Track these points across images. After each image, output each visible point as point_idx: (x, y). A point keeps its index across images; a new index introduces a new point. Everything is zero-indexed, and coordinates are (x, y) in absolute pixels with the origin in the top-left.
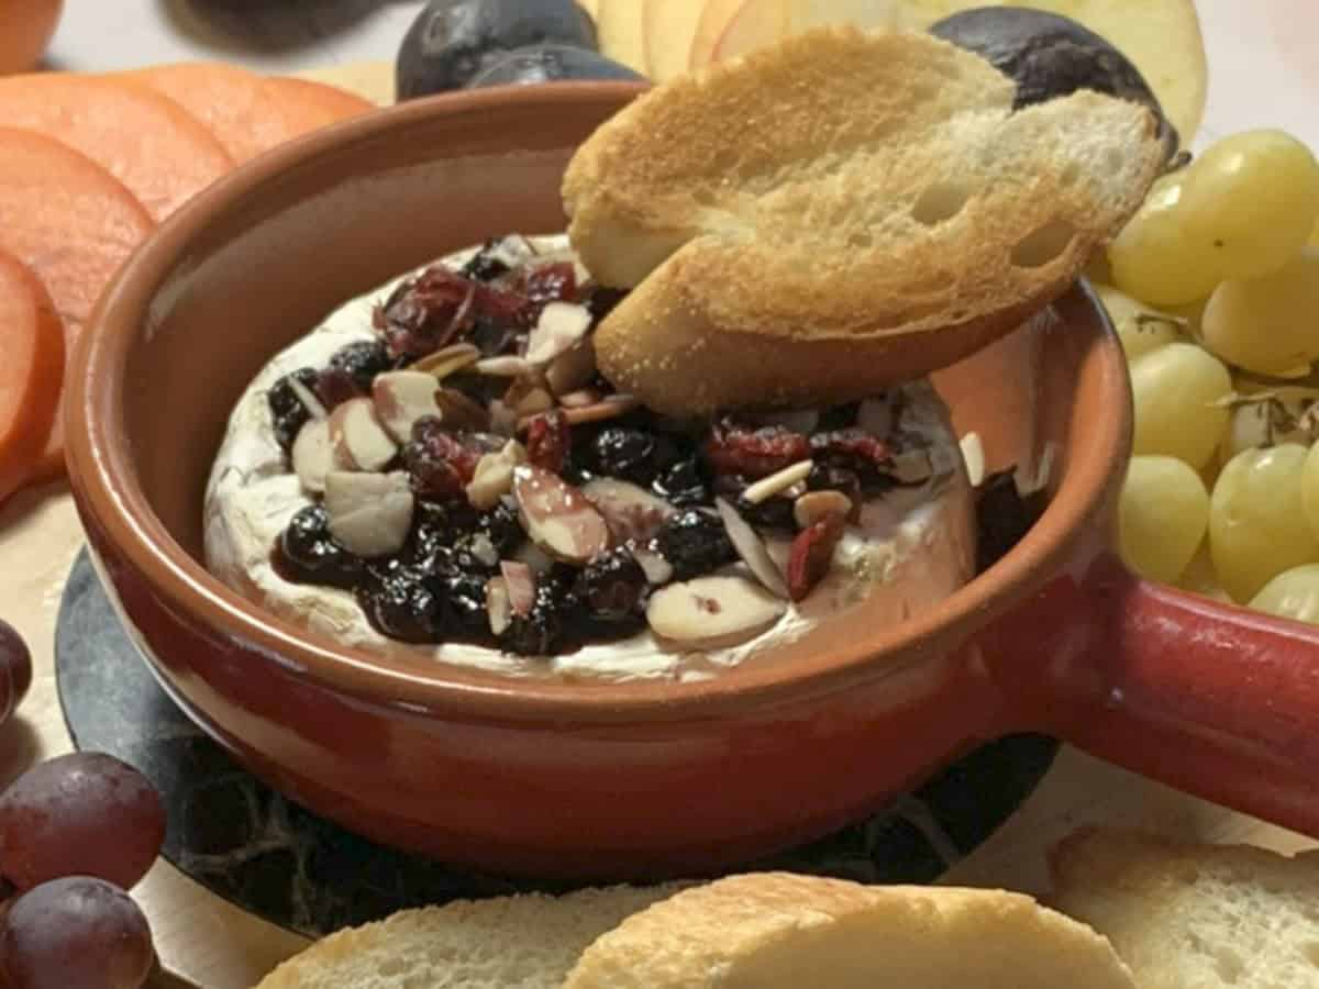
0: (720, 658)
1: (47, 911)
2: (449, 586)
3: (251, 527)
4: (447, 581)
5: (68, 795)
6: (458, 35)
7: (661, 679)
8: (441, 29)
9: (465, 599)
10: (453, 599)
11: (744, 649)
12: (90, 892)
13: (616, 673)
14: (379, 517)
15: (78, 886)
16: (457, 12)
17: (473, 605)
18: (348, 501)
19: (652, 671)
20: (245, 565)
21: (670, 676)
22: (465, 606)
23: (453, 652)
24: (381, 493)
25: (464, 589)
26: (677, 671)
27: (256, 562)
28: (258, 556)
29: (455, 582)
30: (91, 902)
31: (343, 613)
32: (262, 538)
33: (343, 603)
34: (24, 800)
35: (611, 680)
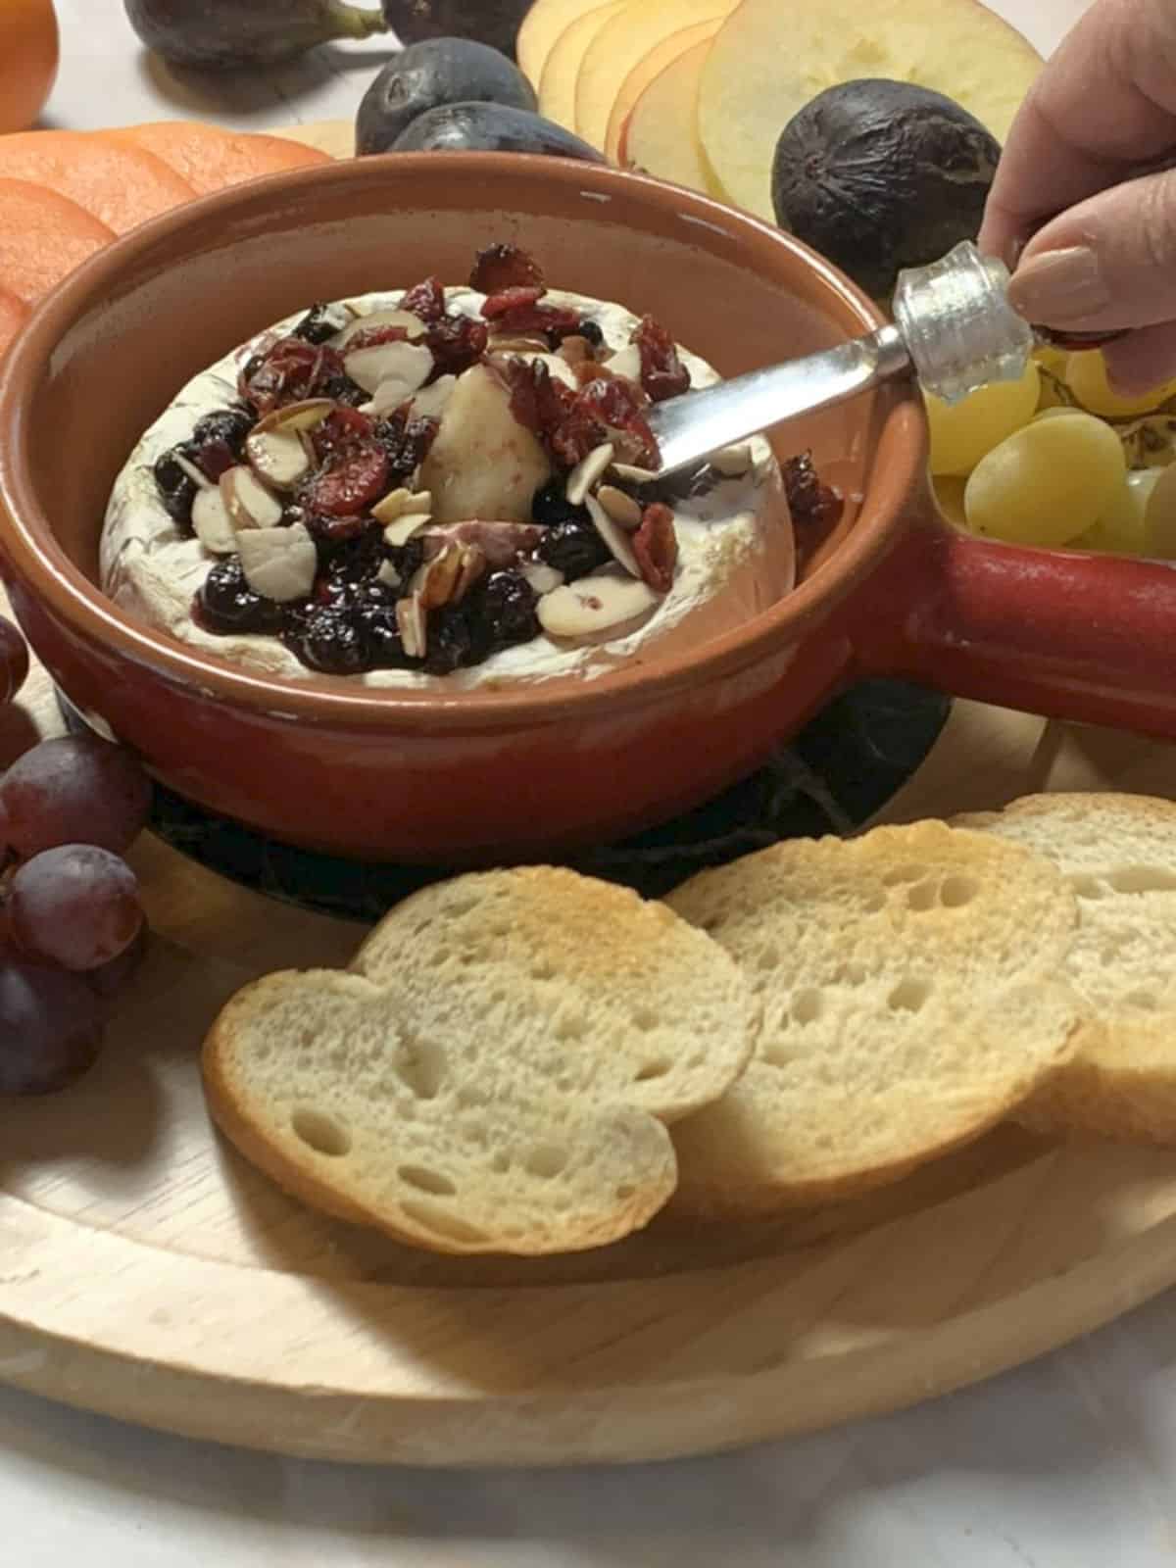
0: (615, 648)
1: (49, 876)
2: (365, 618)
3: (168, 589)
4: (364, 614)
5: (66, 773)
6: (414, 95)
7: (571, 677)
8: (398, 91)
9: (381, 630)
10: (370, 630)
11: (636, 638)
12: (86, 859)
13: (531, 676)
14: (288, 564)
15: (76, 853)
16: (413, 75)
17: (388, 634)
18: (257, 554)
19: (562, 670)
20: (167, 624)
21: (578, 671)
22: (381, 636)
23: (378, 677)
24: (287, 545)
25: (379, 620)
26: (583, 667)
27: (178, 620)
28: (179, 615)
29: (369, 615)
30: (88, 867)
31: (273, 657)
32: (180, 599)
33: (269, 646)
34: (25, 777)
35: (528, 683)
